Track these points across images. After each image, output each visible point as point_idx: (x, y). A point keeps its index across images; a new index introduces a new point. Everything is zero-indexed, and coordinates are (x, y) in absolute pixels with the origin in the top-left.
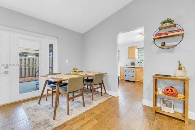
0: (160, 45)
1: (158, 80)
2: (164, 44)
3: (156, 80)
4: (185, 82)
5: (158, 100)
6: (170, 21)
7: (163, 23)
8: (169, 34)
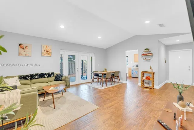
0: (144, 58)
1: (144, 74)
2: (146, 58)
3: (143, 74)
4: (154, 74)
5: (145, 83)
6: (148, 49)
7: (145, 50)
8: (147, 55)
